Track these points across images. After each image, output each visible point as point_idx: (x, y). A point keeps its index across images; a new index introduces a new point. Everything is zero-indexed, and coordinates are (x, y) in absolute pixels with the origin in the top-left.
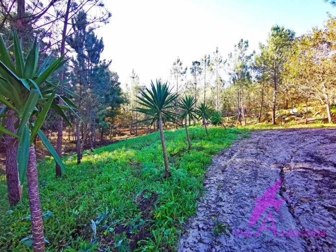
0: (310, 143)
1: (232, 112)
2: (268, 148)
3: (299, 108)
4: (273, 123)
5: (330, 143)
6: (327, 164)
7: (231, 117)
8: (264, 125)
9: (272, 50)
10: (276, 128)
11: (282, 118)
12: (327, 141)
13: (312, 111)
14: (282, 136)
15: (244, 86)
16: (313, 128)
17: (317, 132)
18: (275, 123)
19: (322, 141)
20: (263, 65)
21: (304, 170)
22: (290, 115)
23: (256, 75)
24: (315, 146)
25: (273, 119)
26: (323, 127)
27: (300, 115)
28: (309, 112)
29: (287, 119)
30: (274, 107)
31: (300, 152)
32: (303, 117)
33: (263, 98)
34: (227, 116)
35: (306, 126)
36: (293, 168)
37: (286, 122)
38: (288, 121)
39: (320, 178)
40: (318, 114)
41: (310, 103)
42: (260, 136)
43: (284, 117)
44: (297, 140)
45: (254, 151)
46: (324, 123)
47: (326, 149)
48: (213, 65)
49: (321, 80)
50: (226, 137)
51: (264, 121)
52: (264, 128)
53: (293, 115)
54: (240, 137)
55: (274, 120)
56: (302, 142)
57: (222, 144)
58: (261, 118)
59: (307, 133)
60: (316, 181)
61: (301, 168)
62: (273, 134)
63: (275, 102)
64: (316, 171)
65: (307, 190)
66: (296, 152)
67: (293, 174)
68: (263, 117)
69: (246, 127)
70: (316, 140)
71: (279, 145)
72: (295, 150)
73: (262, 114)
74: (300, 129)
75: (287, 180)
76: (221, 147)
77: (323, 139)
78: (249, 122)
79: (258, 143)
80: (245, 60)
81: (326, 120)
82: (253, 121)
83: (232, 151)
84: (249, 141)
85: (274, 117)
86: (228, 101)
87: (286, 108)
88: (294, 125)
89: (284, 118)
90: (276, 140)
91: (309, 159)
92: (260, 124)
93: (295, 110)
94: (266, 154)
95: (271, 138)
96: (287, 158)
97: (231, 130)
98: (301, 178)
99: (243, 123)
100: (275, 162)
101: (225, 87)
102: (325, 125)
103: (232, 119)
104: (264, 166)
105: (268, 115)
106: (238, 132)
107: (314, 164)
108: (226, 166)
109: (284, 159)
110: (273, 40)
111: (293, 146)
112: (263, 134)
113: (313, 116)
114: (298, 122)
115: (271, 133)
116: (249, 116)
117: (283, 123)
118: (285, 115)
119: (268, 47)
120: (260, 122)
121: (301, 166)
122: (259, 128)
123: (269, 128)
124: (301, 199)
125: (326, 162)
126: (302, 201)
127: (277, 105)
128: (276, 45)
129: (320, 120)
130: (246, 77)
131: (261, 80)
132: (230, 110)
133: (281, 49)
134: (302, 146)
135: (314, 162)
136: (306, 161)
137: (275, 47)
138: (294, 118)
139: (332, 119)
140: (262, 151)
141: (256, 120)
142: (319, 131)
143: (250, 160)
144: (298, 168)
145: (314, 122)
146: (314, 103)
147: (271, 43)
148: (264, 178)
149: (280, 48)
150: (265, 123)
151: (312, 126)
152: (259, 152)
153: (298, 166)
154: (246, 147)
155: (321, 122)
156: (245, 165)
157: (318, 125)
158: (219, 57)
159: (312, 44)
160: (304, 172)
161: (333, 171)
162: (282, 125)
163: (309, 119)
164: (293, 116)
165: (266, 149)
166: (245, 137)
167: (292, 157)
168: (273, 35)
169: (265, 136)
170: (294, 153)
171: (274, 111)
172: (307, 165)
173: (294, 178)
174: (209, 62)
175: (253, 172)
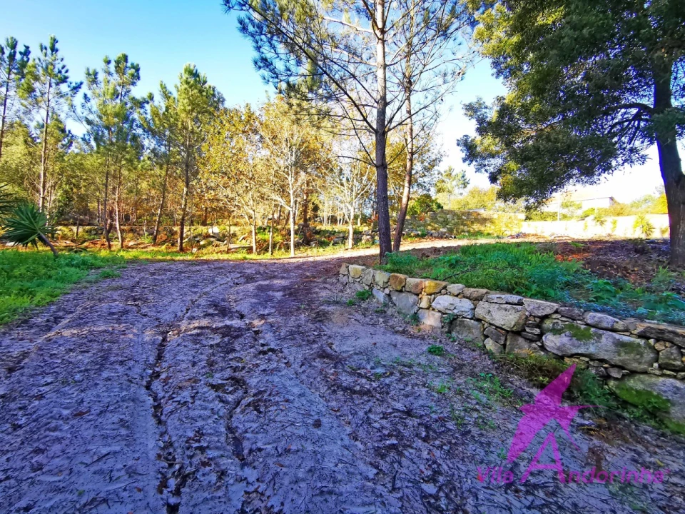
0: (221, 285)
1: (92, 215)
2: (151, 296)
3: (222, 227)
4: (178, 248)
5: (245, 283)
6: (232, 316)
7: (87, 228)
8: (162, 252)
9: (185, 110)
10: (181, 258)
11: (194, 241)
12: (242, 280)
13: (238, 233)
14: (184, 272)
15: (123, 162)
16: (230, 261)
17: (234, 267)
18: (182, 249)
19: (236, 281)
20: (167, 133)
21: (199, 331)
22: (208, 236)
23: (152, 146)
24: (225, 290)
25: (179, 241)
26: (245, 258)
27: (221, 238)
28: (234, 235)
29: (202, 243)
30: (183, 219)
31: (203, 301)
32: (225, 242)
33: (164, 198)
34: (74, 224)
35: (225, 256)
36: (183, 330)
37: (200, 248)
38: (204, 246)
39: (217, 339)
40: (244, 238)
41: (238, 220)
42: (142, 274)
43: (198, 239)
44: (204, 280)
45: (119, 305)
46: (248, 253)
47: (238, 293)
48: (37, 78)
49: (249, 188)
50: (50, 277)
51: (163, 244)
52: (160, 257)
53: (213, 237)
54: (92, 277)
55: (181, 243)
56: (211, 283)
57: (32, 294)
58: (159, 236)
59: (221, 268)
60: (212, 346)
61: (195, 328)
62: (170, 270)
63: (184, 210)
64: (215, 330)
65: (194, 364)
66: (196, 300)
67: (180, 341)
68: (162, 236)
69: (122, 253)
70: (230, 279)
71: (173, 290)
72: (195, 297)
73: (161, 229)
74: (216, 261)
75: (167, 355)
76: (25, 302)
77: (237, 278)
78: (131, 244)
79: (132, 288)
80: (129, 105)
81: (250, 250)
82: (139, 241)
83: (59, 310)
84: (114, 284)
85: (182, 239)
86: (78, 187)
87: (204, 224)
88: (210, 254)
89: (198, 242)
90: (171, 280)
91: (211, 311)
92: (152, 248)
93: (216, 229)
94: (145, 310)
95: (163, 277)
96: (180, 314)
97: (72, 259)
98: (191, 345)
99: (116, 244)
100: (157, 323)
101: (74, 149)
102: (248, 256)
103: (89, 232)
104: (131, 336)
105: (173, 233)
106: (92, 265)
107: (216, 318)
108: (25, 355)
109: (174, 315)
110: (188, 92)
111: (196, 290)
112: (152, 269)
113: (238, 242)
114: (217, 249)
115: (168, 267)
116: (131, 230)
117: (195, 250)
118: (200, 235)
119: (178, 101)
120: (155, 244)
121: (196, 325)
122: (149, 257)
123: (169, 257)
124: (180, 385)
125: (231, 312)
126: (180, 388)
127: (187, 215)
128: (193, 104)
129: (244, 248)
130: (129, 143)
131: (161, 159)
132: (86, 211)
133: (200, 116)
134: (209, 289)
135: (217, 315)
136: (207, 315)
137: (190, 108)
138: (212, 242)
139: (257, 249)
140: (136, 305)
141: (146, 240)
142: (237, 265)
143: (102, 328)
144: (191, 330)
145: (236, 250)
146: (242, 221)
147: (184, 96)
148: (122, 363)
149: (199, 113)
150: (164, 247)
151: (232, 256)
152: (129, 308)
153: (191, 326)
154: (100, 300)
155: (244, 251)
156: (85, 341)
157: (240, 256)
158: (59, 66)
159: (241, 128)
160: (198, 335)
161: (236, 326)
162: (192, 253)
163: (232, 246)
164: (212, 239)
165: (146, 301)
166: (107, 276)
167: (188, 310)
168: (187, 83)
169: (153, 274)
170: (193, 302)
171: (182, 225)
172: (204, 322)
173: (179, 348)
174: (24, 64)
175: (100, 354)
